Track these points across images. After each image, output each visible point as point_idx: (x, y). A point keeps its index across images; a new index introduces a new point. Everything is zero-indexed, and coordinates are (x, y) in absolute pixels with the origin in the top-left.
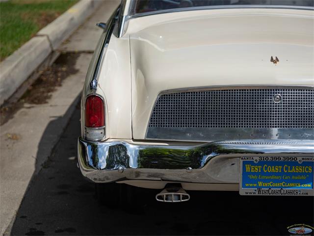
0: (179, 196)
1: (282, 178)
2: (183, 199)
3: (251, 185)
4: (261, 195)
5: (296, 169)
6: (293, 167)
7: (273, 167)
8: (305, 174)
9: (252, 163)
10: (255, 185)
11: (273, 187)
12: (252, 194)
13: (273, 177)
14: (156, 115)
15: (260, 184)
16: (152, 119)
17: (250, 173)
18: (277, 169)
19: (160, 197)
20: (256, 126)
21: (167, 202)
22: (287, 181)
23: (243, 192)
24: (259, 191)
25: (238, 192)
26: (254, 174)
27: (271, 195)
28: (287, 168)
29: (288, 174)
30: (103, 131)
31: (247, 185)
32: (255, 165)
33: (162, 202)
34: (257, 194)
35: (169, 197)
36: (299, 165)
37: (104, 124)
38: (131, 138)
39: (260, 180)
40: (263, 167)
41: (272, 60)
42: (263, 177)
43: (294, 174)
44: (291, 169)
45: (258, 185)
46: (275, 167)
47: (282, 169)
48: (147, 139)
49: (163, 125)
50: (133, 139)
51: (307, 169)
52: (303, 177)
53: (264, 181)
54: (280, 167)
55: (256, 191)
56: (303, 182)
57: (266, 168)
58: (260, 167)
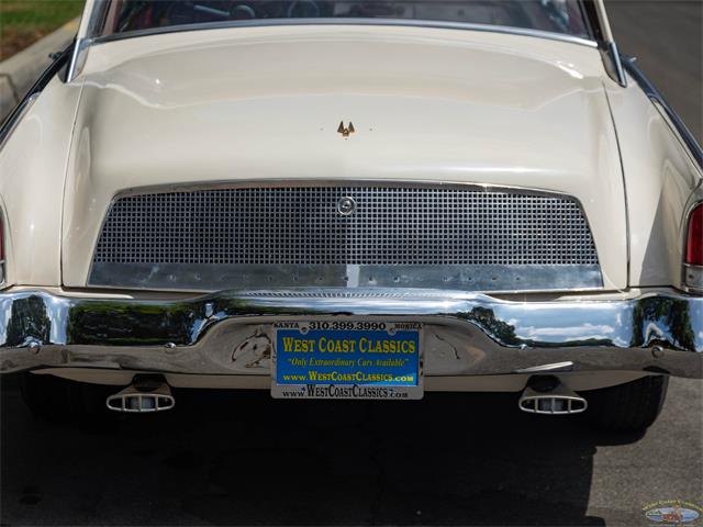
0: (153, 399)
1: (356, 363)
2: (160, 406)
3: (294, 378)
4: (315, 397)
5: (385, 346)
6: (379, 342)
7: (338, 342)
8: (402, 356)
9: (295, 335)
10: (303, 378)
11: (339, 382)
12: (297, 397)
13: (338, 362)
14: (107, 238)
15: (313, 376)
16: (99, 245)
17: (293, 355)
18: (345, 346)
19: (117, 403)
20: (305, 260)
21: (128, 413)
22: (366, 371)
23: (278, 392)
24: (311, 391)
25: (269, 391)
26: (300, 356)
27: (335, 397)
28: (365, 345)
29: (366, 356)
31: (286, 378)
32: (302, 337)
33: (118, 411)
34: (306, 396)
35: (134, 402)
36: (389, 338)
37: (3, 257)
38: (60, 284)
39: (314, 368)
40: (317, 342)
41: (341, 129)
42: (319, 362)
43: (383, 356)
44: (374, 346)
45: (308, 377)
46: (341, 343)
47: (356, 346)
48: (89, 286)
49: (121, 258)
50: (62, 285)
51: (406, 347)
52: (399, 363)
53: (321, 370)
54: (353, 342)
55: (304, 389)
56: (397, 372)
57: (324, 345)
58: (312, 342)
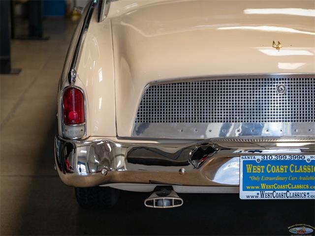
0: (171, 200)
1: (288, 179)
2: (175, 205)
3: (253, 188)
4: (264, 198)
5: (305, 169)
6: (301, 167)
7: (278, 167)
9: (253, 163)
10: (257, 187)
11: (278, 190)
12: (255, 198)
13: (277, 178)
14: (143, 109)
15: (263, 186)
16: (138, 113)
17: (252, 174)
18: (282, 169)
19: (150, 203)
20: (258, 120)
21: (156, 208)
22: (294, 183)
23: (244, 195)
24: (262, 195)
25: (239, 194)
26: (256, 175)
27: (276, 198)
28: (293, 168)
29: (294, 175)
30: (83, 128)
31: (248, 188)
32: (257, 164)
33: (151, 208)
34: (259, 198)
35: (160, 202)
36: (307, 164)
37: (85, 121)
38: (115, 136)
39: (264, 182)
40: (266, 167)
41: (274, 45)
42: (267, 178)
43: (303, 175)
44: (298, 169)
45: (260, 186)
46: (279, 167)
47: (288, 169)
48: (136, 136)
49: (151, 120)
50: (117, 136)
52: (312, 178)
54: (286, 167)
55: (258, 194)
56: (311, 183)
57: (270, 168)
58: (263, 167)
